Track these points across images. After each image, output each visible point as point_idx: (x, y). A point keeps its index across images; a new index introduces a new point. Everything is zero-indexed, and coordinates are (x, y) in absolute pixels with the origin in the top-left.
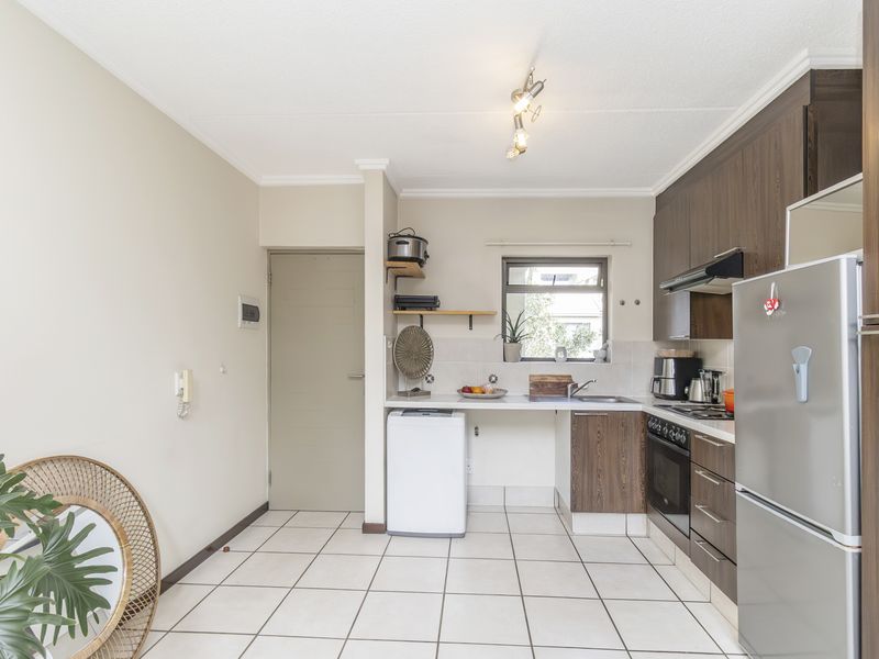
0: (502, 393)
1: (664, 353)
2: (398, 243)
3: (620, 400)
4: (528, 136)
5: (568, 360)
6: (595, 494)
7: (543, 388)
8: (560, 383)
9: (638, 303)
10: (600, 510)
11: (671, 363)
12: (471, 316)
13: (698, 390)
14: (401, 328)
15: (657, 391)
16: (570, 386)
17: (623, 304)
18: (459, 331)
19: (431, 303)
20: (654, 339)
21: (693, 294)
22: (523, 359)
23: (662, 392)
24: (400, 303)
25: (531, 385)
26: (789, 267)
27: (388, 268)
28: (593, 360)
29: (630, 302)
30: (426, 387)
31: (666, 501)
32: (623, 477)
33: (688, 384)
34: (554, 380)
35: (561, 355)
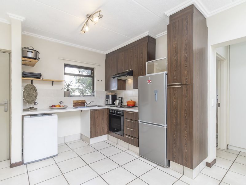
0: (66, 107)
1: (108, 94)
2: (28, 51)
3: (99, 106)
4: (89, 29)
5: (84, 96)
6: (96, 132)
7: (77, 104)
8: (82, 103)
9: (102, 81)
10: (98, 136)
11: (111, 96)
12: (53, 82)
13: (117, 102)
14: (26, 84)
15: (107, 103)
16: (86, 103)
17: (98, 81)
18: (49, 86)
19: (38, 76)
20: (105, 90)
21: (118, 79)
22: (70, 96)
23: (108, 103)
24: (25, 75)
25: (74, 104)
26: (147, 75)
27: (22, 60)
28: (90, 96)
29: (100, 81)
30: (35, 107)
31: (116, 129)
32: (103, 126)
33: (115, 101)
34: (80, 102)
35: (82, 95)
